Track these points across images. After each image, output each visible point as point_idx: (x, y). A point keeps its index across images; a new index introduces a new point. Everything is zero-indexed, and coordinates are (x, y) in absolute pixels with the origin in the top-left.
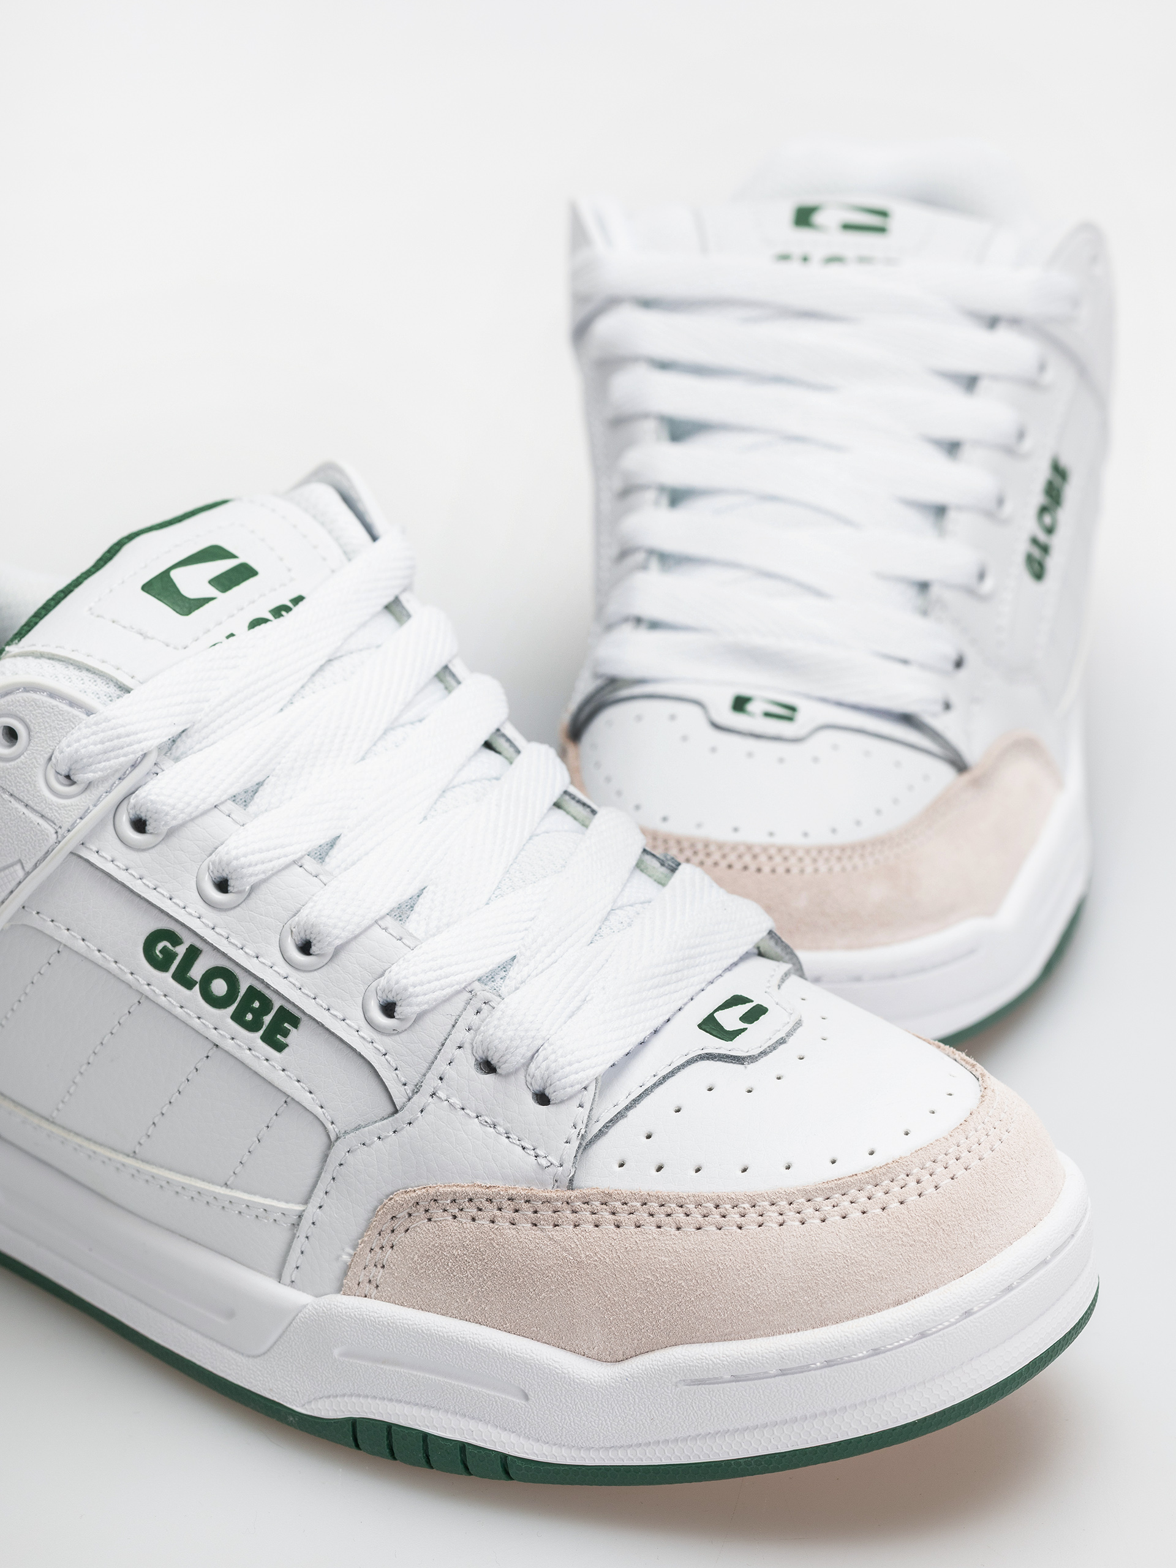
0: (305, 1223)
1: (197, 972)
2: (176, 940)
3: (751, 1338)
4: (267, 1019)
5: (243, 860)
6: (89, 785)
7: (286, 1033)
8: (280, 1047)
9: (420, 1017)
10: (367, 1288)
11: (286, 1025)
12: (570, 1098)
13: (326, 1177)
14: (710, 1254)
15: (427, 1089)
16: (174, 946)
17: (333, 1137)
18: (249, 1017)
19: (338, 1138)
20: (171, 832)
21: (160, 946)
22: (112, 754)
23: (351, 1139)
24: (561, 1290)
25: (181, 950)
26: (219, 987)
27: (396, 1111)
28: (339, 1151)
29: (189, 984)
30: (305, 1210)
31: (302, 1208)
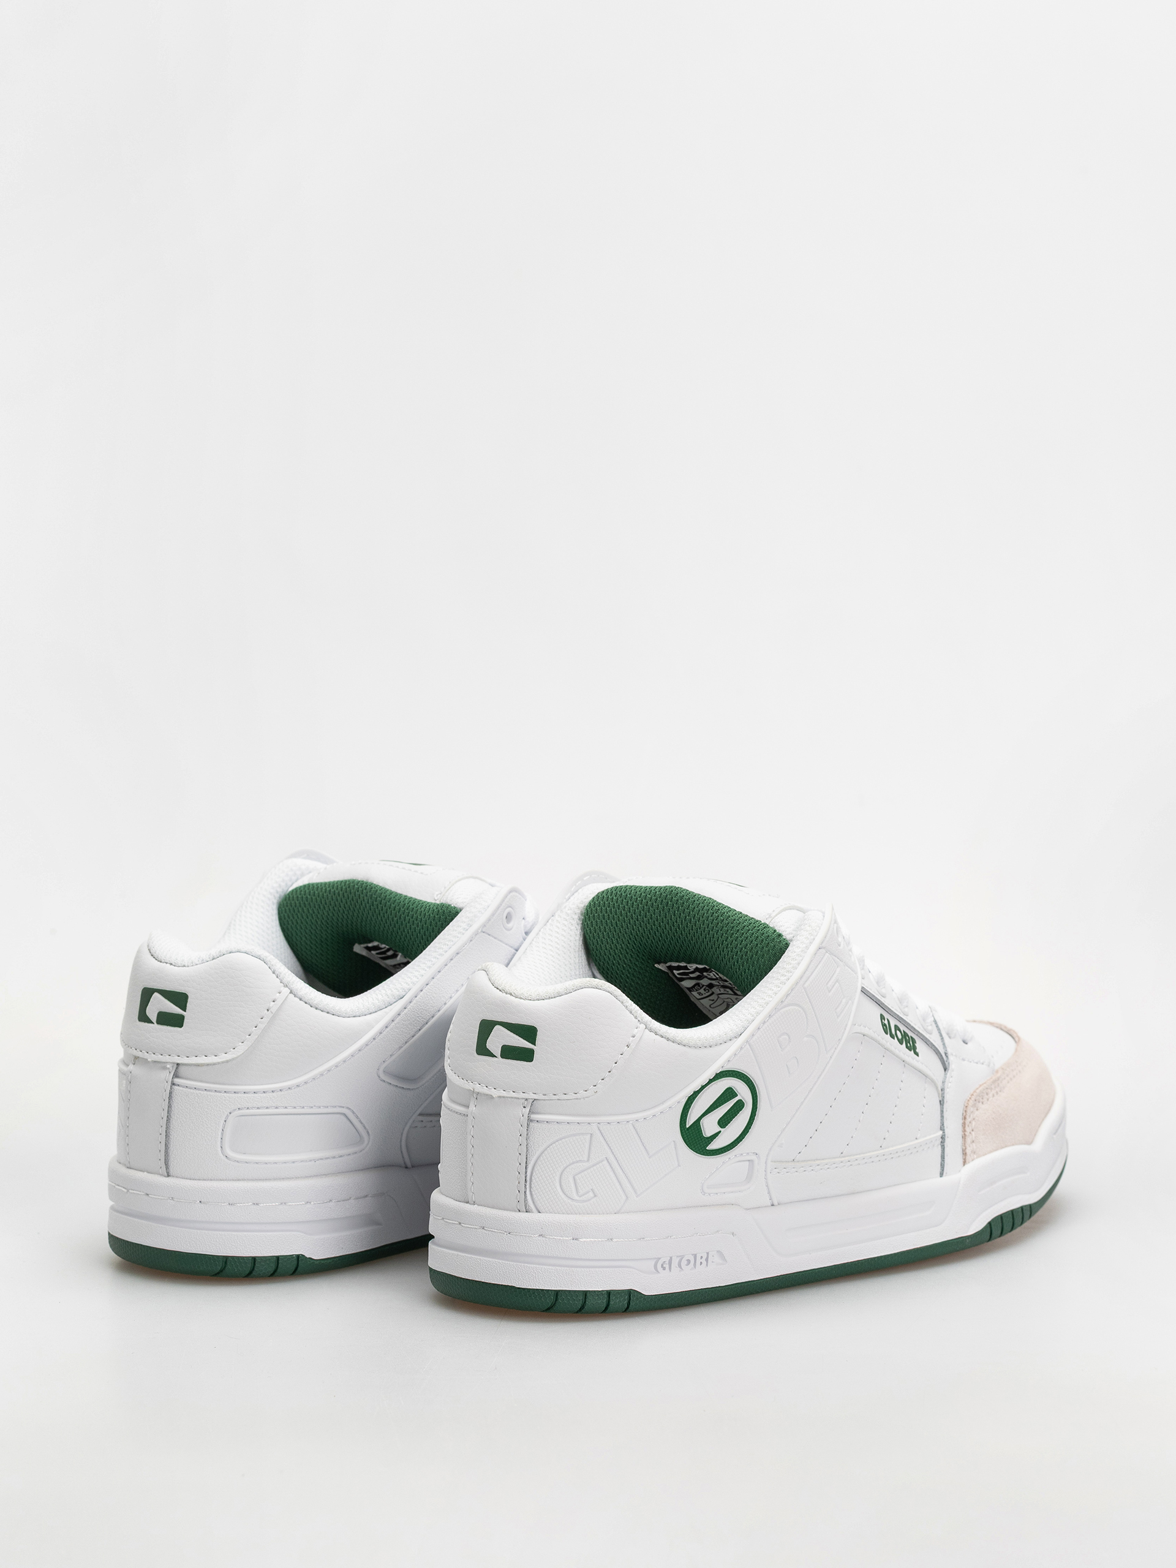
0: (946, 1138)
1: (893, 1030)
2: (884, 1018)
4: (911, 1043)
7: (916, 1048)
8: (918, 1055)
10: (973, 1156)
11: (914, 1044)
13: (944, 1110)
17: (940, 1091)
18: (908, 1044)
19: (942, 1090)
21: (883, 1023)
23: (946, 1088)
25: (886, 1022)
26: (899, 1035)
27: (947, 1068)
28: (945, 1097)
29: (893, 1037)
30: (944, 1132)
31: (941, 1132)
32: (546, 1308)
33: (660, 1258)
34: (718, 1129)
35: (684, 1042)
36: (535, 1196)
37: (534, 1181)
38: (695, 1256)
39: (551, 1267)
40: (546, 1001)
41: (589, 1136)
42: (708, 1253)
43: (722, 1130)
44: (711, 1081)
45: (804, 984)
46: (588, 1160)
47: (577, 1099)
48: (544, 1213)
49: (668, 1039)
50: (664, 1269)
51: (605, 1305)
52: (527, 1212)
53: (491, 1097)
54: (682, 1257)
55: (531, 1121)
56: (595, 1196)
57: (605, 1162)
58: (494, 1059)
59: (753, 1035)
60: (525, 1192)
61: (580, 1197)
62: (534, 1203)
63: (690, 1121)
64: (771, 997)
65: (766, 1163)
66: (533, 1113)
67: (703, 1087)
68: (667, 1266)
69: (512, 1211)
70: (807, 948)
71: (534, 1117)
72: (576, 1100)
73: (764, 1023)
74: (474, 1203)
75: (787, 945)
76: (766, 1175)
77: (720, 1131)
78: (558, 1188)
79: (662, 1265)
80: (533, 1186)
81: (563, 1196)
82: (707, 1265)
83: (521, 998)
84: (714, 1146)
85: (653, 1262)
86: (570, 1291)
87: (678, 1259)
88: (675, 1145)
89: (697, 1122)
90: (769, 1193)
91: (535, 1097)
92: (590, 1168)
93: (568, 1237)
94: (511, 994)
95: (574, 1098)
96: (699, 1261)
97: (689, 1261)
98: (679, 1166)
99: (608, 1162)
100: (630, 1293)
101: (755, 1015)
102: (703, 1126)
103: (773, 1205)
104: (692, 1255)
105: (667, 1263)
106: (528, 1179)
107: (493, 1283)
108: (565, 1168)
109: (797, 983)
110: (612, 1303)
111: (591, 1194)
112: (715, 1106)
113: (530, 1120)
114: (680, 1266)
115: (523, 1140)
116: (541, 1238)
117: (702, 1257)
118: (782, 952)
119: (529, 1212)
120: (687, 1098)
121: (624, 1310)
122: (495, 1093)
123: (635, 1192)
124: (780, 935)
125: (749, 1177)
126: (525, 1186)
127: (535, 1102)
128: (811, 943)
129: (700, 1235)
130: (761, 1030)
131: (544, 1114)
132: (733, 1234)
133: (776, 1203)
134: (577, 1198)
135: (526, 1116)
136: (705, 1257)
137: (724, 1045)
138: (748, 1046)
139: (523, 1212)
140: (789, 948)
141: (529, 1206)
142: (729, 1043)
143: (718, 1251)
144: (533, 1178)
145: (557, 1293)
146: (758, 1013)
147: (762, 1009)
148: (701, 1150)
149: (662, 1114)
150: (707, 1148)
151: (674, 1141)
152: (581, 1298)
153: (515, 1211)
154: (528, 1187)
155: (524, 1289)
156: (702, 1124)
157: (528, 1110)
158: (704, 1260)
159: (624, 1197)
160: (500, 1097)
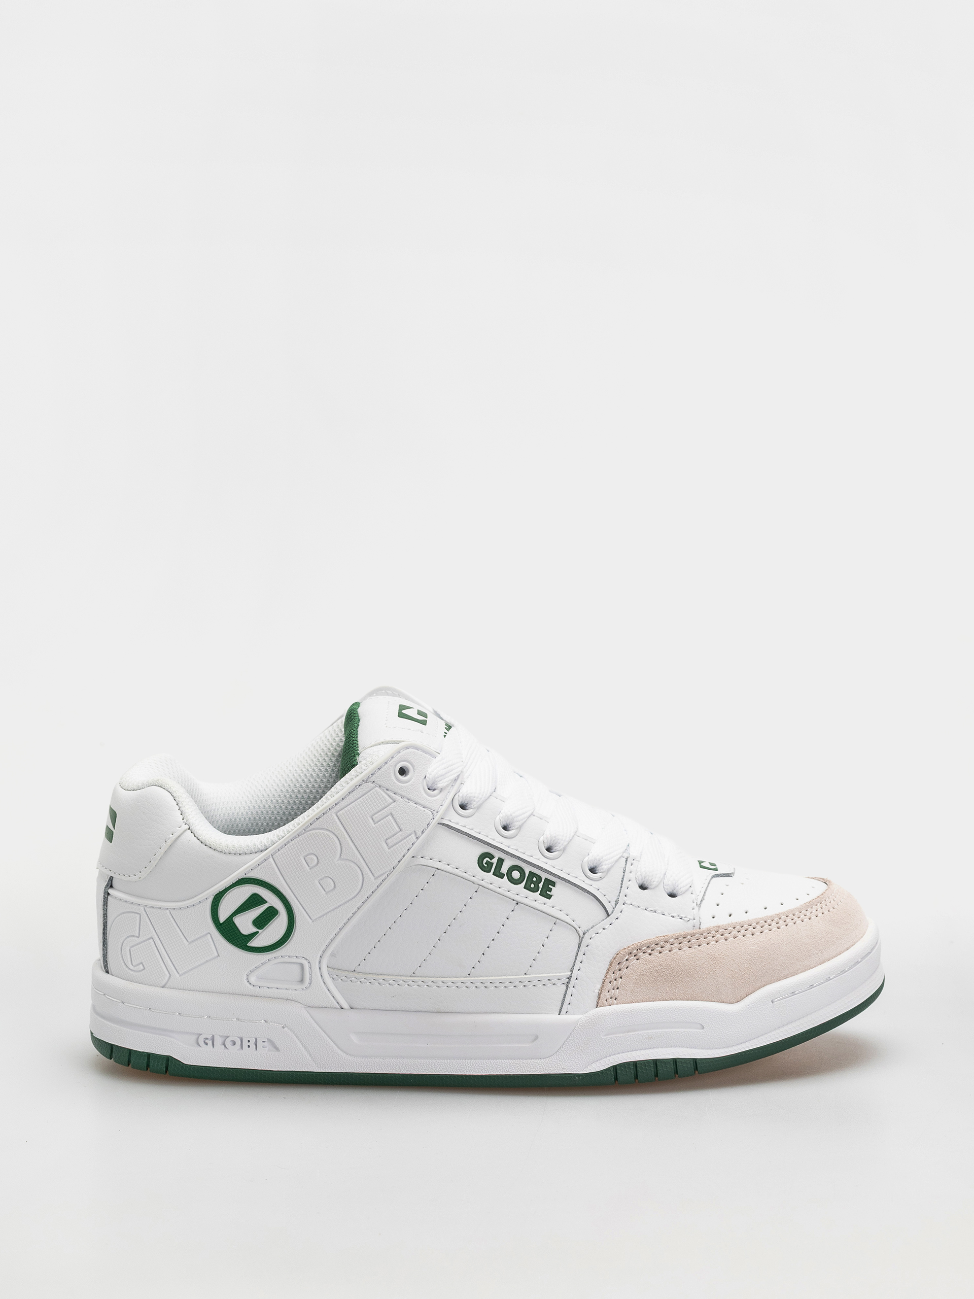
0: (573, 979)
1: (504, 869)
2: (492, 857)
3: (797, 974)
4: (541, 885)
5: (514, 815)
6: (441, 790)
7: (550, 890)
8: (549, 897)
9: (608, 870)
10: (610, 1001)
11: (550, 886)
12: (687, 890)
13: (580, 953)
14: (772, 941)
15: (621, 902)
16: (491, 860)
17: (581, 935)
18: (532, 886)
19: (584, 934)
20: (478, 808)
21: (485, 861)
22: (449, 774)
23: (591, 933)
24: (711, 973)
25: (495, 861)
26: (516, 875)
27: (608, 915)
28: (586, 941)
29: (501, 876)
30: (572, 974)
31: (570, 973)
33: (201, 1034)
34: (254, 929)
36: (109, 960)
37: (109, 947)
38: (240, 1039)
41: (139, 915)
42: (256, 1039)
43: (259, 931)
44: (234, 885)
45: (339, 811)
46: (139, 936)
50: (206, 1044)
54: (226, 1037)
57: (151, 940)
59: (278, 851)
61: (135, 966)
63: (222, 918)
65: (320, 968)
67: (228, 889)
68: (210, 1043)
70: (352, 779)
71: (110, 891)
73: (290, 841)
76: (322, 979)
77: (257, 933)
78: (120, 956)
79: (204, 1040)
80: (108, 951)
81: (123, 964)
82: (255, 1049)
85: (195, 1036)
87: (222, 1038)
89: (230, 920)
90: (333, 996)
91: (111, 874)
92: (139, 943)
93: (118, 999)
96: (245, 1044)
97: (234, 1042)
98: (220, 955)
100: (168, 1059)
102: (237, 924)
103: (342, 1008)
104: (238, 1037)
105: (210, 1039)
108: (125, 940)
109: (329, 810)
111: (141, 967)
112: (245, 907)
114: (224, 1045)
116: (104, 996)
117: (249, 1041)
120: (213, 896)
123: (178, 973)
128: (357, 776)
130: (286, 847)
132: (284, 1026)
133: (345, 1007)
134: (131, 967)
136: (252, 1041)
137: (250, 856)
138: (271, 861)
139: (105, 972)
141: (108, 968)
142: (255, 855)
143: (268, 1039)
144: (108, 944)
145: (112, 1046)
148: (242, 946)
149: (191, 907)
150: (248, 945)
151: (211, 935)
156: (236, 922)
158: (252, 1044)
159: (168, 975)
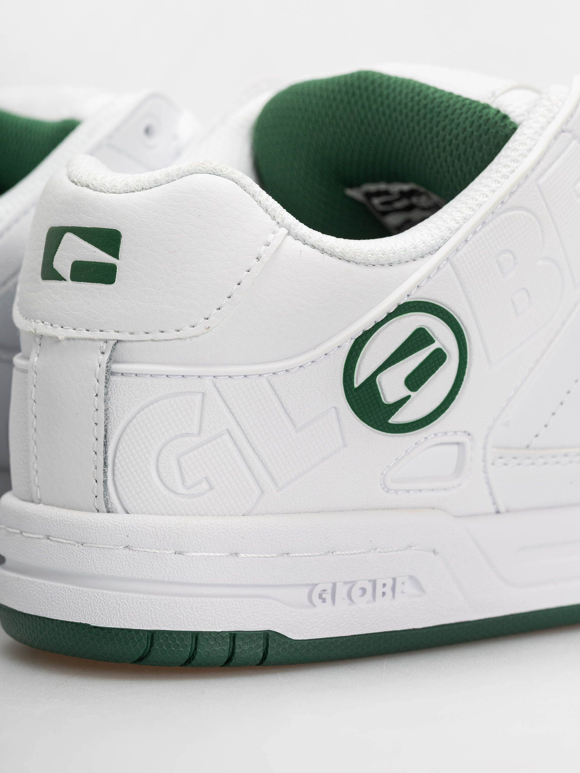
32: (137, 657)
33: (316, 585)
34: (405, 392)
35: (348, 256)
36: (119, 488)
37: (118, 465)
38: (374, 583)
39: (141, 596)
40: (136, 193)
41: (200, 396)
42: (394, 580)
43: (413, 394)
44: (390, 316)
45: (539, 179)
46: (199, 433)
47: (180, 339)
48: (133, 513)
49: (323, 251)
50: (324, 601)
51: (226, 654)
52: (108, 512)
53: (56, 340)
54: (353, 584)
55: (113, 374)
56: (211, 488)
57: (226, 437)
58: (62, 283)
59: (457, 250)
60: (105, 482)
61: (188, 489)
62: (119, 498)
63: (360, 378)
64: (487, 196)
65: (484, 448)
66: (116, 362)
67: (378, 325)
68: (327, 596)
69: (89, 511)
70: (543, 128)
71: (115, 367)
72: (179, 341)
73: (475, 233)
74: (40, 502)
75: (515, 129)
76: (485, 467)
77: (408, 397)
78: (154, 475)
79: (320, 596)
80: (116, 472)
81: (162, 488)
82: (394, 596)
83: (101, 191)
84: (398, 418)
85: (306, 591)
86: (170, 633)
87: (348, 587)
88: (337, 413)
89: (371, 380)
90: (491, 494)
91: (118, 337)
92: (202, 445)
93: (167, 550)
94: (88, 186)
95: (175, 337)
96: (379, 590)
97: (364, 590)
98: (345, 445)
99: (231, 436)
100: (268, 637)
101: (461, 222)
102: (381, 386)
103: (498, 512)
104: (370, 581)
105: (329, 591)
106: (110, 462)
107: (61, 619)
108: (164, 446)
109: (526, 177)
110: (237, 650)
111: (205, 486)
112: (399, 356)
113: (110, 373)
114: (350, 597)
115: (99, 402)
116: (127, 551)
117: (384, 585)
118: (506, 138)
119: (112, 512)
120: (353, 341)
121: (258, 662)
122: (61, 333)
123: (276, 484)
124: (505, 117)
125: (459, 469)
126: (105, 472)
127: (119, 345)
128: (549, 122)
129: (380, 552)
130: (470, 242)
131: (133, 363)
132: (434, 551)
133: (502, 509)
134: (182, 490)
135: (104, 366)
136: (390, 584)
137: (412, 265)
138: (448, 266)
139: (103, 512)
140: (518, 131)
141: (112, 504)
142: (419, 262)
143: (412, 578)
144: (117, 461)
145: (152, 635)
146: (466, 219)
147: (472, 213)
148: (379, 424)
149: (314, 364)
150: (390, 421)
151: (335, 408)
152: (189, 642)
153: (93, 511)
154: (109, 474)
155: (102, 629)
156: (380, 384)
157: (107, 356)
158: (388, 590)
159: (257, 491)
160: (68, 339)
